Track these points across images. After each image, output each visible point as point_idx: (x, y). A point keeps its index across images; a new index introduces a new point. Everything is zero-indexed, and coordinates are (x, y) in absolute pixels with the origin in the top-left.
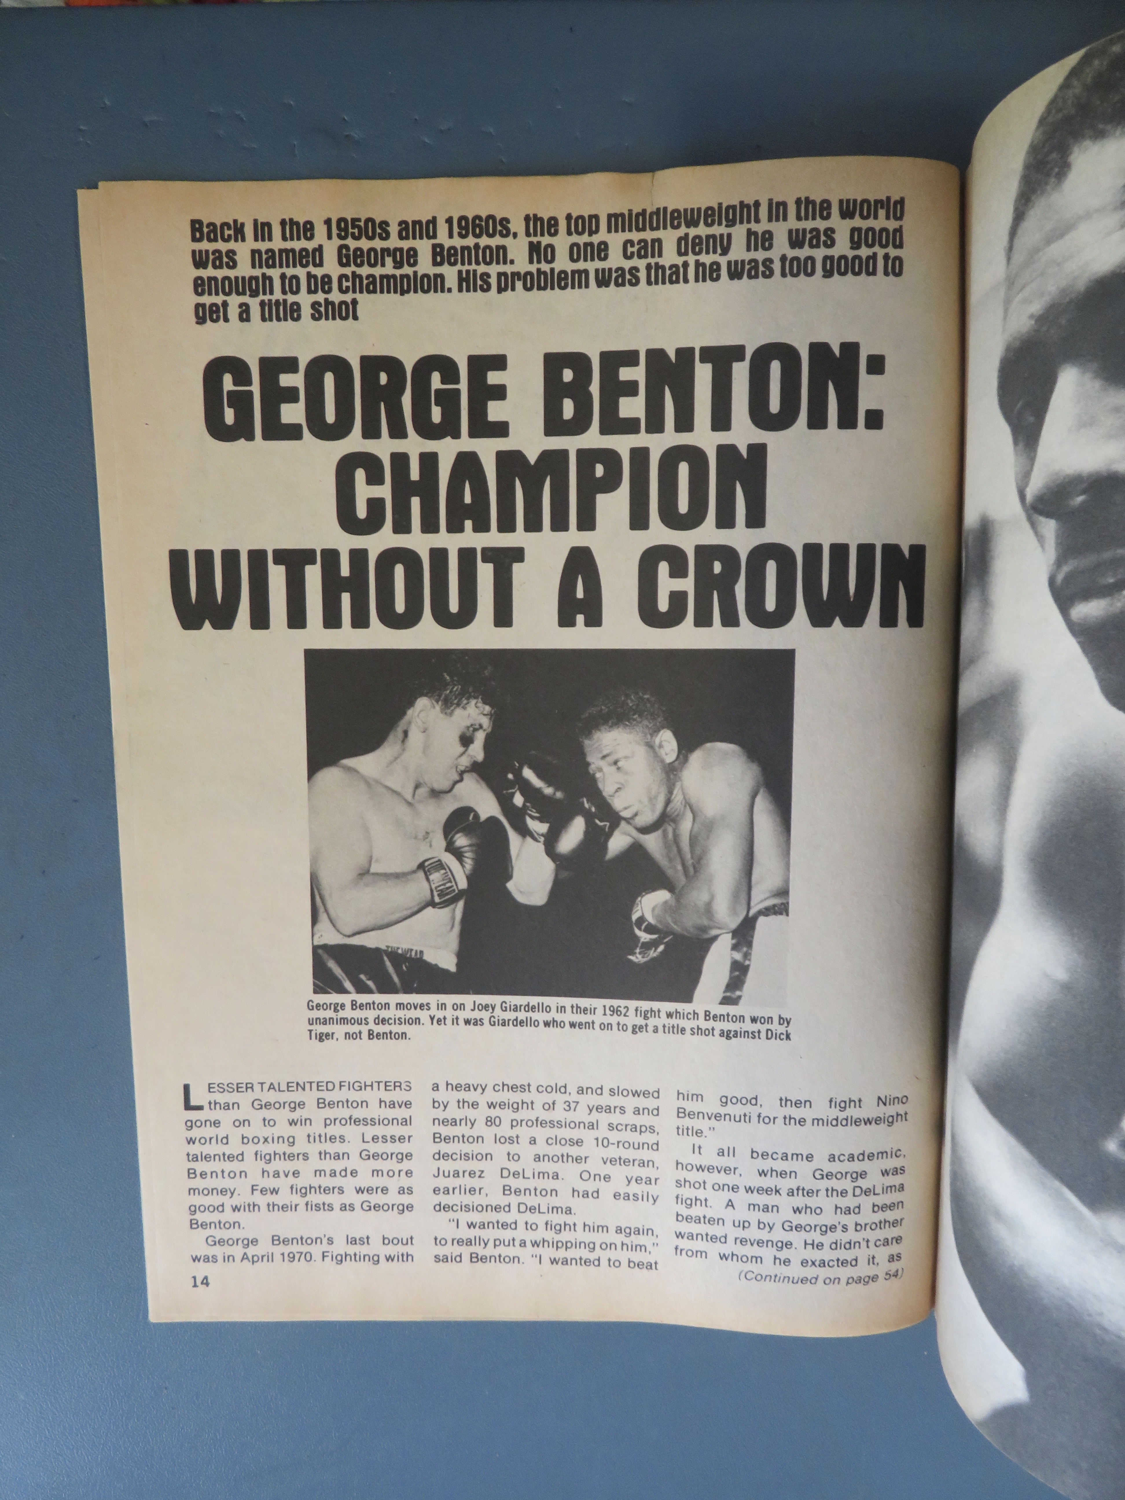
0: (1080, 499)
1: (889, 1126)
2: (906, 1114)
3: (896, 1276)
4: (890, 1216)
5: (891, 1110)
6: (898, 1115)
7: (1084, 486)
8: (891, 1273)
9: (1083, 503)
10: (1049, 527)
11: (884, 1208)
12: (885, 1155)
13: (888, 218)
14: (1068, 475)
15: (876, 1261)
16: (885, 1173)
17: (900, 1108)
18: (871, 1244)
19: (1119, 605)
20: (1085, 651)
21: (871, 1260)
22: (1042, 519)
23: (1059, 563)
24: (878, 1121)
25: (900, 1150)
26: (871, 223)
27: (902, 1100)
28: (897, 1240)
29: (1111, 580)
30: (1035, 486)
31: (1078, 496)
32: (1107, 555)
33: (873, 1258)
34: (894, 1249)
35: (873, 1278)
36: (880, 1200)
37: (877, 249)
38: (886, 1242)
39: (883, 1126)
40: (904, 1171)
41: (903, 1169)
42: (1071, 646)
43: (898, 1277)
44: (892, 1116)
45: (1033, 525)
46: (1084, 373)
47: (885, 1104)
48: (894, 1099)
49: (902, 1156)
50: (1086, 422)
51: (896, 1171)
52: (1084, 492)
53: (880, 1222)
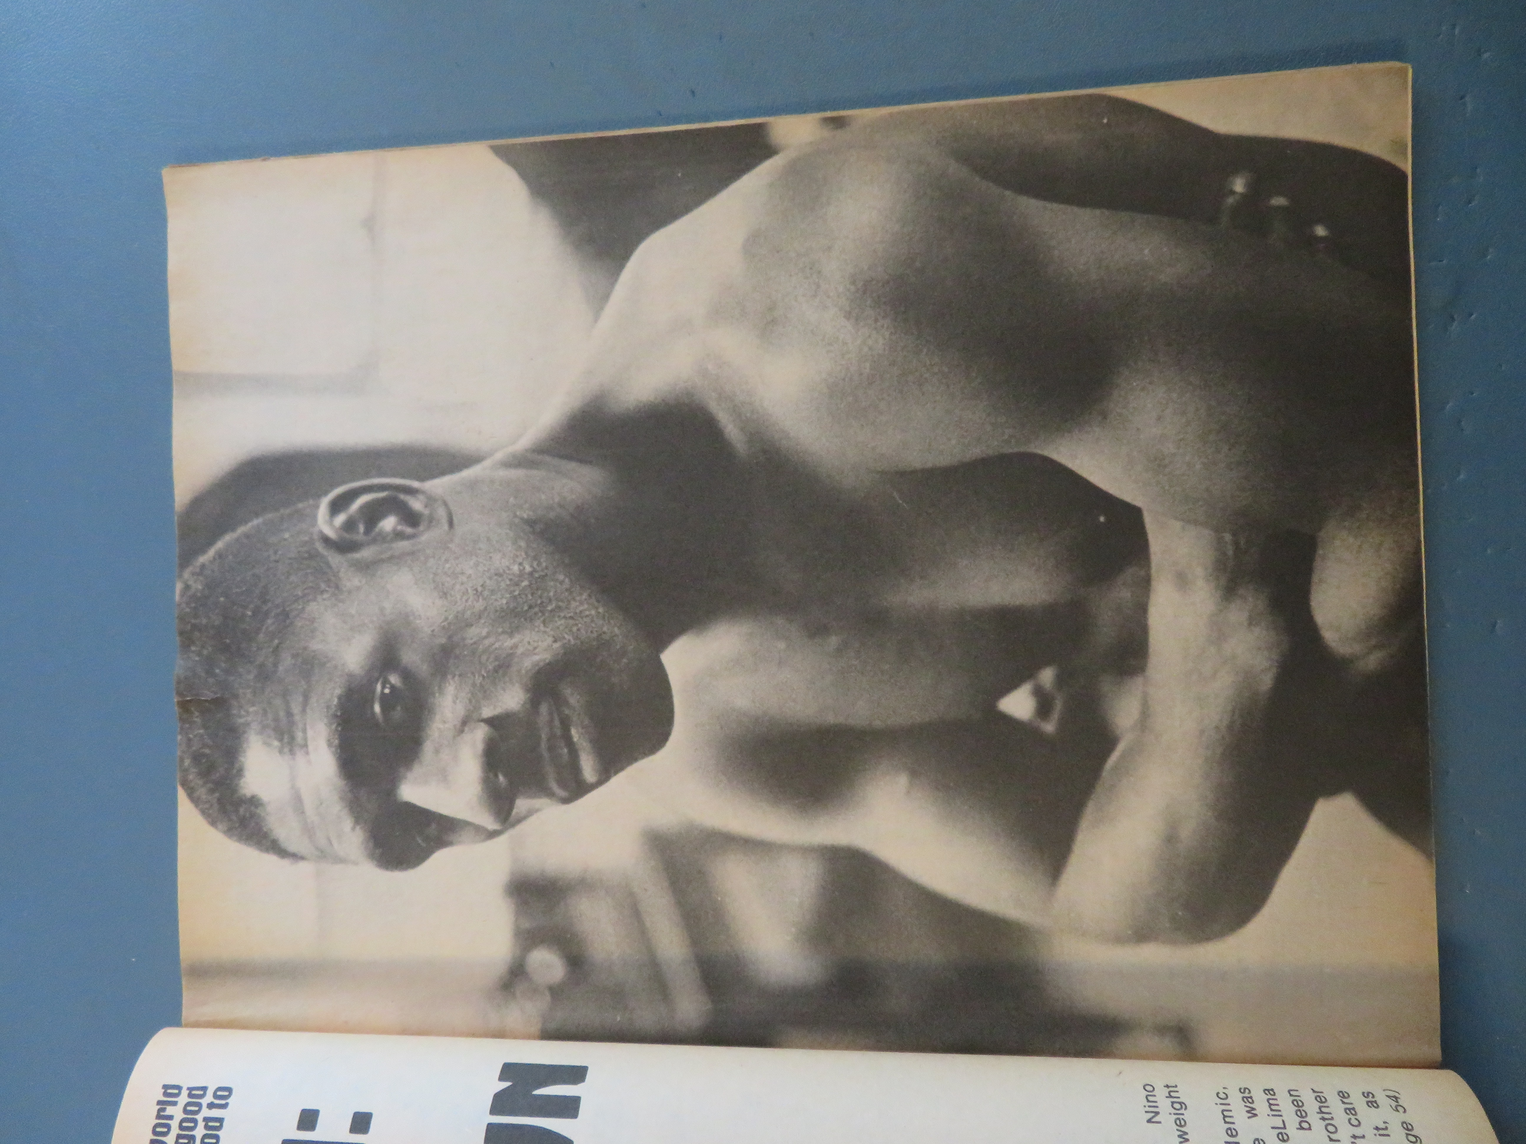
0: (501, 778)
1: (1186, 1108)
2: (1167, 1086)
3: (1396, 1099)
4: (1311, 1106)
5: (1164, 1104)
6: (1171, 1097)
7: (491, 775)
8: (1394, 1104)
9: (505, 776)
10: (522, 804)
11: (1301, 1113)
12: (1226, 1113)
13: (175, 1104)
14: (482, 789)
15: (1382, 1126)
16: (1252, 1113)
17: (1161, 1094)
18: (1358, 1132)
19: (584, 744)
20: (622, 769)
21: (1381, 1132)
22: (515, 811)
23: (550, 794)
24: (1180, 1123)
25: (1218, 1094)
26: (174, 1124)
27: (1149, 1090)
28: (1344, 1097)
29: (566, 750)
30: (488, 822)
31: (499, 780)
32: (546, 754)
33: (1377, 1128)
34: (1359, 1103)
35: (1408, 1129)
36: (1292, 1121)
37: (199, 1117)
38: (1351, 1111)
39: (1187, 1115)
40: (1245, 1089)
41: (1243, 1090)
42: (617, 781)
43: (1397, 1095)
44: (1173, 1103)
45: (519, 820)
46: (406, 778)
47: (1157, 1113)
48: (1148, 1101)
49: (1225, 1091)
50: (443, 776)
51: (1248, 1099)
52: (496, 776)
53: (1323, 1119)
